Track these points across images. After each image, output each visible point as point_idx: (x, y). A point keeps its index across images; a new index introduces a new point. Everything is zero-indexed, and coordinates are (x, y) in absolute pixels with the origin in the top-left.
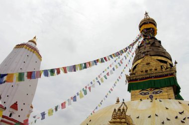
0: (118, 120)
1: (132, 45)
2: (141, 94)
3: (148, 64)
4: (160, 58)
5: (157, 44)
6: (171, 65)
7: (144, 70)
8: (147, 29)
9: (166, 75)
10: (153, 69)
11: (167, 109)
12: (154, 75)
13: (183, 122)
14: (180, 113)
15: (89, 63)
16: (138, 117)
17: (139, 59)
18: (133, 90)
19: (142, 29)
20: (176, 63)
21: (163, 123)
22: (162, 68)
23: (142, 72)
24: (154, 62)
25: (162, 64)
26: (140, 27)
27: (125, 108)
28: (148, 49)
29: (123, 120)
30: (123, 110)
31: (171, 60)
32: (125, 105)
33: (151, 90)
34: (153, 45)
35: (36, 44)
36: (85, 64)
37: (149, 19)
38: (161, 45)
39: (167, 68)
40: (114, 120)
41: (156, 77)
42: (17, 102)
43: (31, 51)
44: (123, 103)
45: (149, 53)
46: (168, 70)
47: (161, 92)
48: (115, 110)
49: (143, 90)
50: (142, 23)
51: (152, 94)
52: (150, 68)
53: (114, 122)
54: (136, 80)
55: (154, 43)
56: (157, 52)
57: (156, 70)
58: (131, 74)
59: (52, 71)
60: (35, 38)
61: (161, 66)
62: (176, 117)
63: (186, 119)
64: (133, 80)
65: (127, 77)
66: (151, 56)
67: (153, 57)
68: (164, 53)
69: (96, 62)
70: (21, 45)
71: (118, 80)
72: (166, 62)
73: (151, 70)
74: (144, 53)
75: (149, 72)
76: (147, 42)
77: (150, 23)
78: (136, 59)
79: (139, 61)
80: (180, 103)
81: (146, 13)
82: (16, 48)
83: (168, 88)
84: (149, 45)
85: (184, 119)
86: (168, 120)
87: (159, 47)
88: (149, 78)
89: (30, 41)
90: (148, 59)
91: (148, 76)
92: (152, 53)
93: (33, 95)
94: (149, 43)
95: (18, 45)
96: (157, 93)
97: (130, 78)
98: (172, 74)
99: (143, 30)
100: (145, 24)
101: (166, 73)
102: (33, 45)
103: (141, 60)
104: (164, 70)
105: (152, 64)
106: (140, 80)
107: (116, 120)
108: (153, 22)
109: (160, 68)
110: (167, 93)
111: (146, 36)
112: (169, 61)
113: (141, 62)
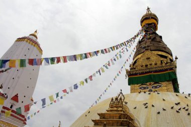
0: (115, 109)
1: (134, 38)
2: (140, 88)
3: (148, 58)
4: (160, 53)
5: (158, 39)
6: (172, 60)
7: (144, 65)
8: (149, 24)
9: (166, 70)
10: (153, 63)
11: (164, 100)
12: (154, 69)
13: (178, 112)
14: (176, 104)
15: (90, 54)
16: (135, 108)
17: (139, 54)
18: (133, 84)
19: (143, 24)
20: (176, 58)
21: (159, 113)
22: (162, 63)
23: (142, 66)
24: (154, 57)
25: (162, 59)
26: (142, 22)
27: (123, 98)
28: (148, 44)
29: (120, 109)
30: (121, 99)
31: (171, 55)
32: (122, 95)
33: (150, 84)
34: (154, 40)
35: (37, 38)
36: (85, 54)
37: (151, 14)
38: (162, 41)
39: (167, 63)
40: (111, 109)
41: (156, 71)
42: (17, 94)
43: (32, 44)
44: (121, 93)
45: (149, 47)
46: (168, 64)
47: (160, 86)
48: (112, 99)
49: (143, 84)
50: (144, 18)
51: (152, 89)
52: (150, 63)
53: (111, 111)
54: (136, 74)
55: (155, 38)
56: (157, 47)
57: (156, 64)
58: (131, 69)
59: (53, 60)
60: (36, 32)
61: (161, 61)
62: (172, 108)
63: (182, 109)
64: (133, 75)
65: (127, 72)
66: (151, 50)
67: (153, 52)
68: (165, 48)
69: (96, 53)
70: (22, 38)
71: (118, 75)
72: (166, 57)
73: (151, 64)
74: (145, 47)
75: (149, 66)
76: (148, 37)
77: (152, 18)
78: (137, 53)
79: (139, 56)
80: (177, 95)
81: (148, 9)
82: (17, 41)
83: (167, 83)
84: (150, 40)
85: (180, 109)
86: (164, 110)
87: (160, 42)
88: (149, 72)
89: (31, 35)
90: (148, 53)
91: (148, 70)
92: (152, 48)
93: (33, 88)
94: (150, 38)
95: (18, 39)
96: (156, 87)
97: (129, 72)
98: (171, 69)
99: (144, 26)
100: (146, 19)
101: (166, 68)
102: (34, 38)
103: (141, 54)
104: (164, 65)
105: (152, 58)
106: (140, 74)
107: (113, 109)
108: (155, 18)
109: (160, 62)
110: (166, 88)
111: (148, 31)
112: (170, 56)
113: (142, 57)
